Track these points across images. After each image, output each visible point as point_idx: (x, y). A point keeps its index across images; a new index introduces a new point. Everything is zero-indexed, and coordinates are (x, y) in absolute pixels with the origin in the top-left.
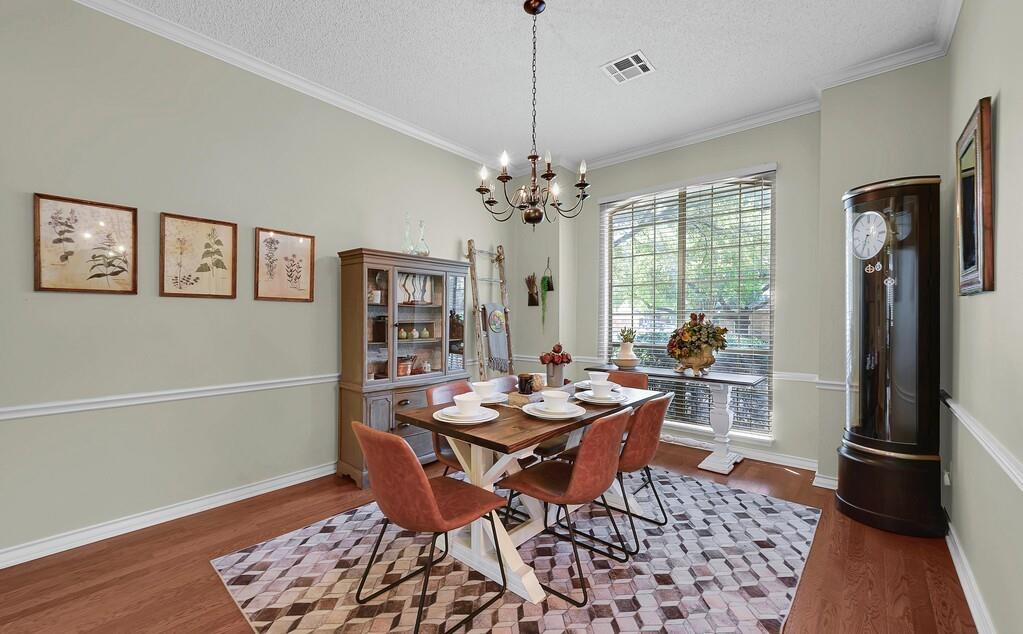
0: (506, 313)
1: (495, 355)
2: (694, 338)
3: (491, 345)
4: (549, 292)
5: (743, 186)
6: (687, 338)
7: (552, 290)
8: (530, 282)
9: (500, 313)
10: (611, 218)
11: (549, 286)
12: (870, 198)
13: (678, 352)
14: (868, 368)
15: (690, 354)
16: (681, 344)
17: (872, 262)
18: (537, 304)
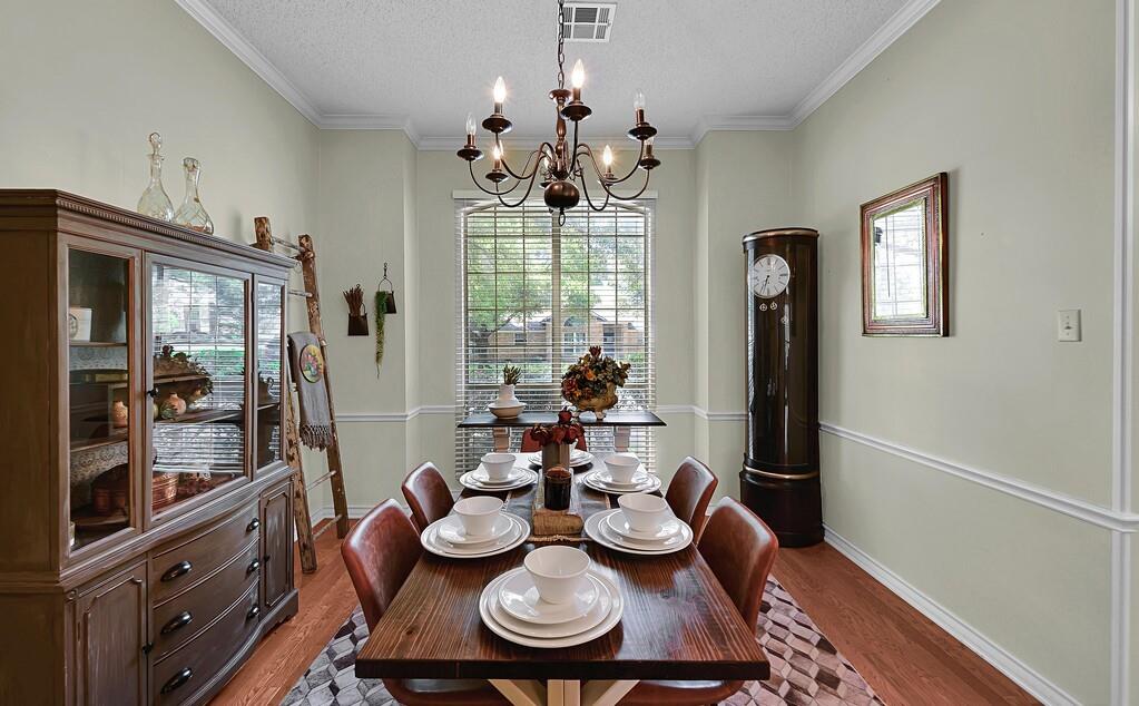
0: (322, 348)
1: (312, 421)
2: (600, 377)
3: (305, 404)
4: (388, 317)
5: (619, 209)
6: (592, 376)
7: (395, 312)
8: (354, 298)
9: (314, 349)
10: (466, 219)
11: (387, 304)
12: (771, 243)
13: (578, 393)
14: (769, 393)
15: (594, 394)
16: (583, 383)
17: (768, 301)
18: (364, 332)
